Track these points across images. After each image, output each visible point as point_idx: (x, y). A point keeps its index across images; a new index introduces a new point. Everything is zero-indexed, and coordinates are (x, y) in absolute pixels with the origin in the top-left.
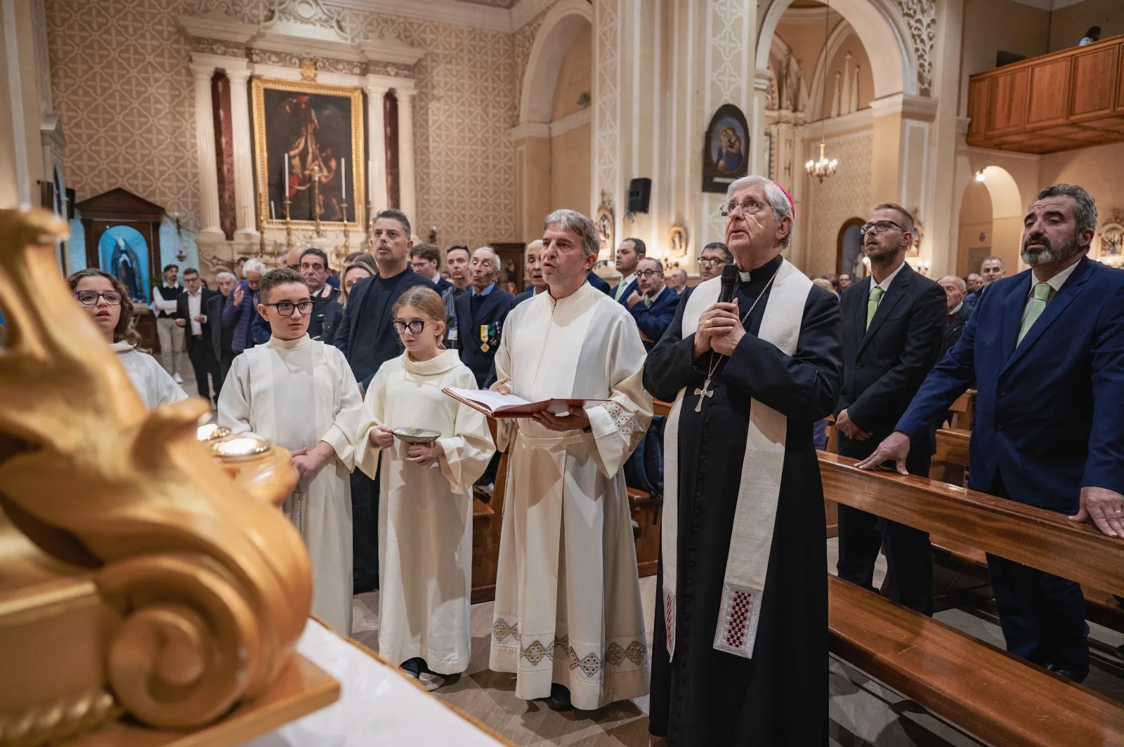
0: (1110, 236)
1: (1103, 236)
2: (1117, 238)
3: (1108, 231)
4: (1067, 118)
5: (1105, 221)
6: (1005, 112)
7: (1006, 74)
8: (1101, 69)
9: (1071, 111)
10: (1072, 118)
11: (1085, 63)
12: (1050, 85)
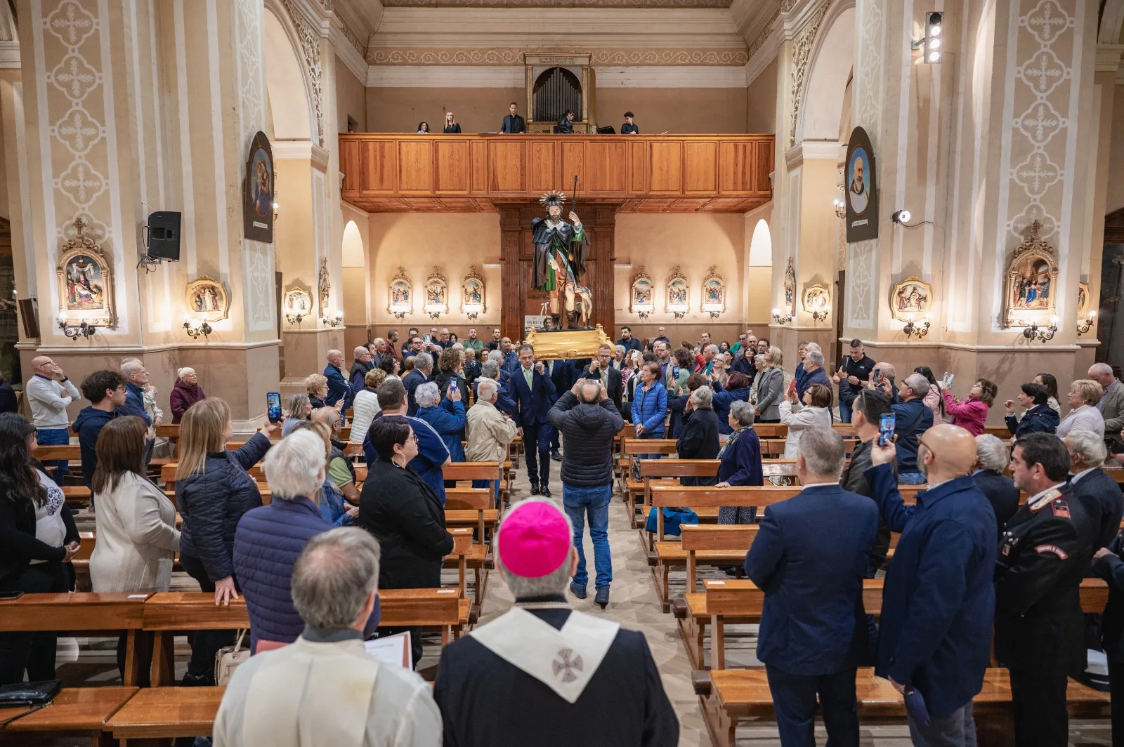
0: (434, 288)
1: (429, 287)
2: (439, 290)
3: (432, 284)
4: (434, 192)
5: (429, 275)
6: (378, 176)
7: (375, 141)
8: (457, 157)
9: (436, 186)
10: (438, 192)
11: (444, 149)
12: (417, 160)
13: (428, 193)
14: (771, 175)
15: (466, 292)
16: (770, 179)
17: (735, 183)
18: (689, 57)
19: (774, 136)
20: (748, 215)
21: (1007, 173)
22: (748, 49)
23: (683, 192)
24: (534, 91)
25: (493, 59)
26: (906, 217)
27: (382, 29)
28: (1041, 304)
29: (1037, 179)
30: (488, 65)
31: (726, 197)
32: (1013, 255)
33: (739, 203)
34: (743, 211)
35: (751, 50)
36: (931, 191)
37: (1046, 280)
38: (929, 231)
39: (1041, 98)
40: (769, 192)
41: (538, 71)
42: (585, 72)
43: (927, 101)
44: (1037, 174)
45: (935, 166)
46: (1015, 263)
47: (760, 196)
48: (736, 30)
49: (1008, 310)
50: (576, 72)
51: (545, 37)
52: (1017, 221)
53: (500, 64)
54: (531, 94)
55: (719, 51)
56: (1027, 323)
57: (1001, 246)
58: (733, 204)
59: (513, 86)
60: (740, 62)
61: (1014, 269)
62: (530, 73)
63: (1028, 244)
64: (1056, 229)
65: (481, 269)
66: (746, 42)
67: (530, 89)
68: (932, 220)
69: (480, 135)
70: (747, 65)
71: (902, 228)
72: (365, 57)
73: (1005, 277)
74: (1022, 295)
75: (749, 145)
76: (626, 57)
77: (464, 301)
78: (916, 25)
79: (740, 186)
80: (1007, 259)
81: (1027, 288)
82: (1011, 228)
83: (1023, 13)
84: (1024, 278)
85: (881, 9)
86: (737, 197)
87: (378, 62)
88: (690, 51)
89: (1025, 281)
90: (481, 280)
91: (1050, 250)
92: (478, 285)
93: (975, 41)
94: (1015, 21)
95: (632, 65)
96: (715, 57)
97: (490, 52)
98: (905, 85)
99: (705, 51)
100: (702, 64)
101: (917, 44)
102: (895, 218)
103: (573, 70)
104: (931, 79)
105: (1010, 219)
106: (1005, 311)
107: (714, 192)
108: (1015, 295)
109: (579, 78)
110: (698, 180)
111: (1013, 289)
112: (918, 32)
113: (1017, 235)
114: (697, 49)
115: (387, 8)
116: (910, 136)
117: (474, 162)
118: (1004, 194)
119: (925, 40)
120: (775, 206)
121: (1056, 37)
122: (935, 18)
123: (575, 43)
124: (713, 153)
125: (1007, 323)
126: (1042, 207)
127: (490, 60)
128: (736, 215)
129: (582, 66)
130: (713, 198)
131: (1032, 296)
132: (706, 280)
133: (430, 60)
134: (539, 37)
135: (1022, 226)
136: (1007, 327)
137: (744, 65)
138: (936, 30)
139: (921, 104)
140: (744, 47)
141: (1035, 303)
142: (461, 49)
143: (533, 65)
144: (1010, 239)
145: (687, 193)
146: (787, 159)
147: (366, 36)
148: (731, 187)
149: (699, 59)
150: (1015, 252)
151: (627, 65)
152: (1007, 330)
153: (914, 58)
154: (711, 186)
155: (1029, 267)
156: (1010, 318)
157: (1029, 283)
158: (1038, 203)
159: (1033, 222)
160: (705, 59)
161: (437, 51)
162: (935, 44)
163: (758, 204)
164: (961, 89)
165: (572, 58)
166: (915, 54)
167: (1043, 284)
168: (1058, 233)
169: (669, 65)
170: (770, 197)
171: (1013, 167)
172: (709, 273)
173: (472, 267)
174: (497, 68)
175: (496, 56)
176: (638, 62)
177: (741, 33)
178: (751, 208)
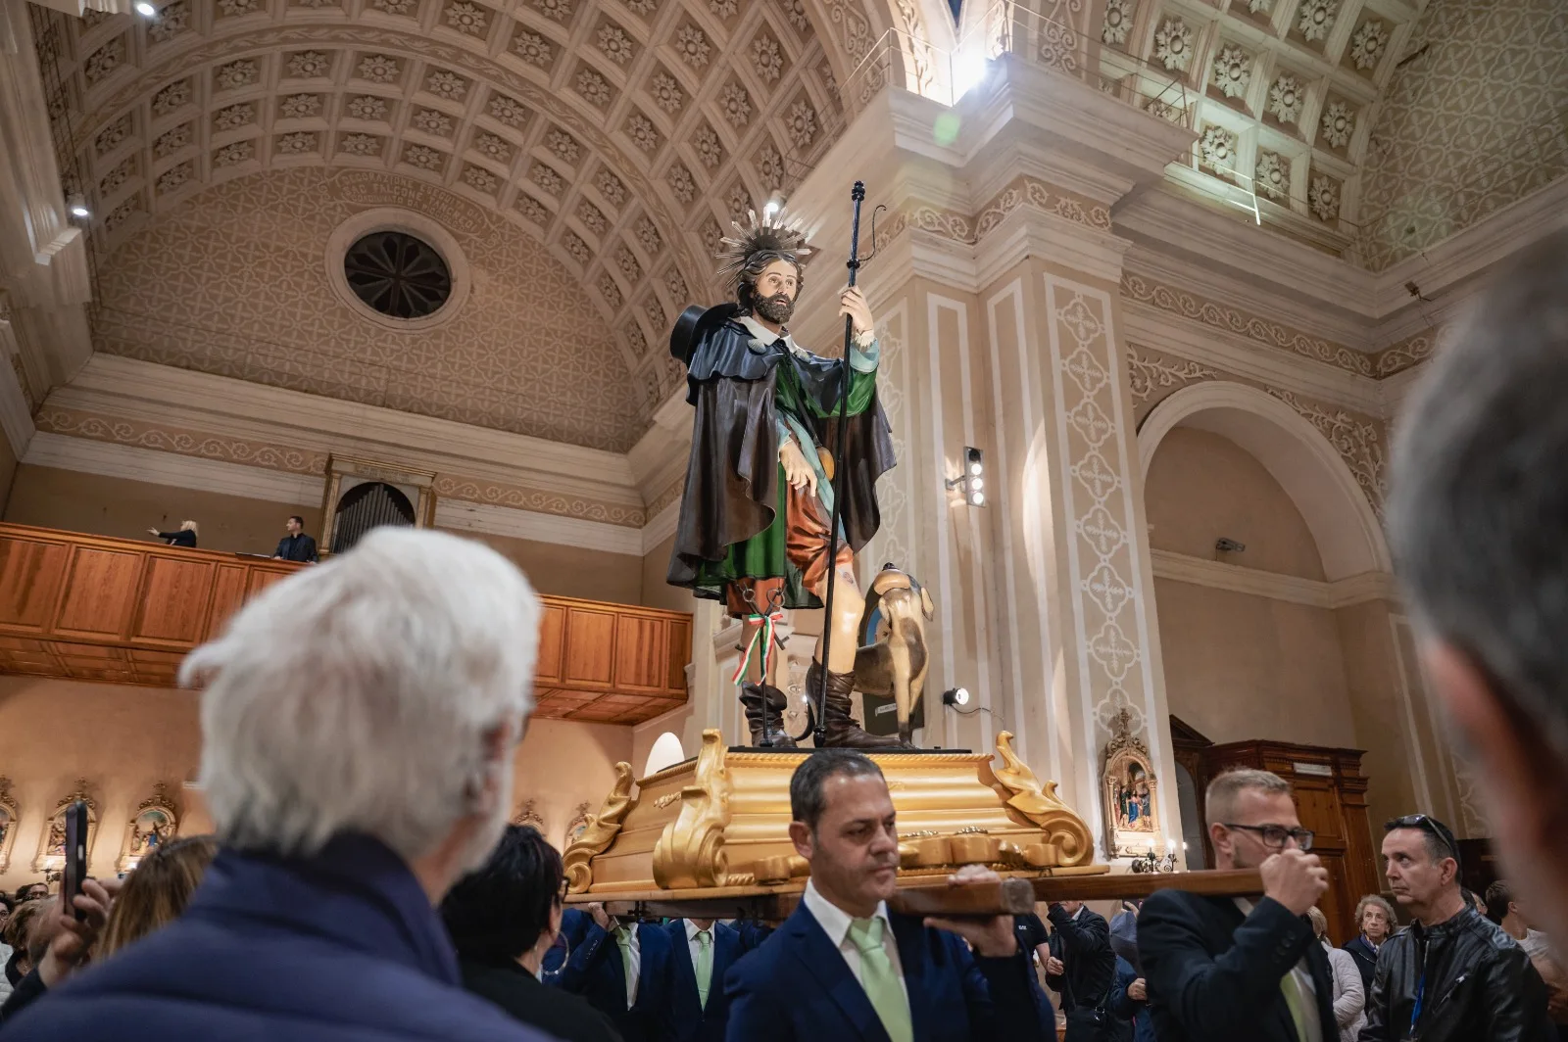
4: (128, 638)
6: (16, 599)
7: (28, 540)
8: (187, 584)
9: (135, 628)
10: (134, 640)
11: (164, 569)
12: (106, 581)
13: (115, 638)
14: (688, 667)
15: (136, 832)
16: (685, 674)
17: (638, 675)
18: (567, 506)
19: (692, 615)
20: (639, 729)
21: (1084, 649)
22: (646, 509)
23: (563, 680)
24: (338, 510)
25: (269, 460)
26: (963, 697)
27: (80, 381)
28: (1145, 824)
29: (1114, 657)
30: (258, 465)
31: (624, 693)
32: (1106, 754)
33: (637, 706)
34: (631, 722)
35: (651, 511)
36: (983, 667)
37: (1146, 791)
38: (985, 719)
39: (1105, 560)
40: (683, 692)
41: (350, 483)
42: (423, 498)
43: (968, 553)
44: (1113, 651)
45: (984, 634)
46: (1111, 764)
47: (672, 697)
48: (630, 482)
49: (1112, 832)
50: (412, 496)
51: (361, 445)
52: (1105, 708)
53: (280, 467)
54: (334, 510)
55: (609, 506)
56: (1135, 851)
57: (1090, 742)
58: (624, 708)
59: (296, 502)
60: (635, 523)
61: (1110, 773)
62: (335, 485)
63: (1120, 740)
64: (1143, 724)
65: (177, 789)
66: (644, 501)
67: (332, 506)
68: (988, 708)
69: (238, 556)
70: (644, 528)
71: (955, 715)
72: (34, 415)
73: (1101, 784)
74: (1123, 812)
75: (658, 624)
76: (478, 492)
77: (127, 850)
78: (948, 462)
79: (644, 680)
80: (1099, 761)
81: (1127, 801)
82: (1097, 718)
83: (1074, 462)
84: (1122, 787)
85: (903, 439)
86: (640, 694)
87: (56, 428)
88: (570, 499)
89: (1124, 791)
90: (174, 811)
91: (1142, 749)
92: (163, 820)
93: (1020, 484)
94: (1067, 470)
95: (487, 503)
96: (603, 511)
97: (265, 449)
98: (943, 530)
99: (589, 501)
100: (585, 518)
101: (952, 483)
102: (949, 699)
103: (404, 490)
104: (970, 528)
105: (1095, 705)
106: (1108, 835)
107: (608, 685)
108: (1116, 810)
109: (414, 503)
110: (585, 664)
111: (1113, 802)
112: (953, 471)
113: (1105, 727)
114: (581, 498)
115: (96, 354)
116: (953, 593)
117: (218, 597)
118: (1084, 672)
119: (965, 478)
120: (696, 710)
121: (1107, 496)
122: (974, 455)
123: (404, 460)
124: (609, 628)
125: (1114, 850)
126: (1124, 692)
127: (264, 460)
128: (620, 729)
129: (420, 487)
130: (605, 693)
131: (1133, 816)
132: (572, 825)
133: (156, 441)
134: (352, 443)
135: (1109, 716)
136: (1115, 856)
137: (640, 527)
138: (976, 468)
139: (962, 556)
140: (641, 505)
141: (1138, 822)
142: (215, 436)
143: (343, 474)
144: (1099, 734)
145: (568, 682)
146: (717, 645)
147: (46, 389)
148: (631, 678)
149: (580, 510)
150: (1106, 748)
151: (480, 502)
152: (1114, 861)
153: (950, 500)
154: (604, 676)
155: (1125, 772)
156: (1117, 843)
157: (1129, 795)
158: (1119, 687)
159: (1120, 712)
160: (589, 512)
161: (172, 432)
162: (977, 484)
163: (662, 710)
164: (1008, 543)
165: (407, 475)
166: (951, 494)
167: (1143, 796)
168: (1145, 728)
169: (538, 511)
170: (684, 699)
171: (1089, 639)
172: (578, 813)
173: (160, 785)
174: (273, 472)
175: (276, 456)
176: (495, 501)
177: (639, 487)
178: (646, 717)
